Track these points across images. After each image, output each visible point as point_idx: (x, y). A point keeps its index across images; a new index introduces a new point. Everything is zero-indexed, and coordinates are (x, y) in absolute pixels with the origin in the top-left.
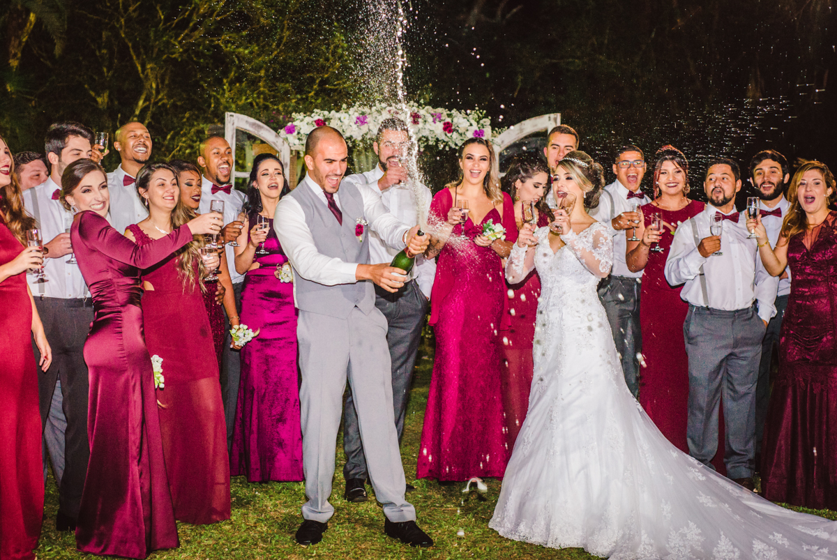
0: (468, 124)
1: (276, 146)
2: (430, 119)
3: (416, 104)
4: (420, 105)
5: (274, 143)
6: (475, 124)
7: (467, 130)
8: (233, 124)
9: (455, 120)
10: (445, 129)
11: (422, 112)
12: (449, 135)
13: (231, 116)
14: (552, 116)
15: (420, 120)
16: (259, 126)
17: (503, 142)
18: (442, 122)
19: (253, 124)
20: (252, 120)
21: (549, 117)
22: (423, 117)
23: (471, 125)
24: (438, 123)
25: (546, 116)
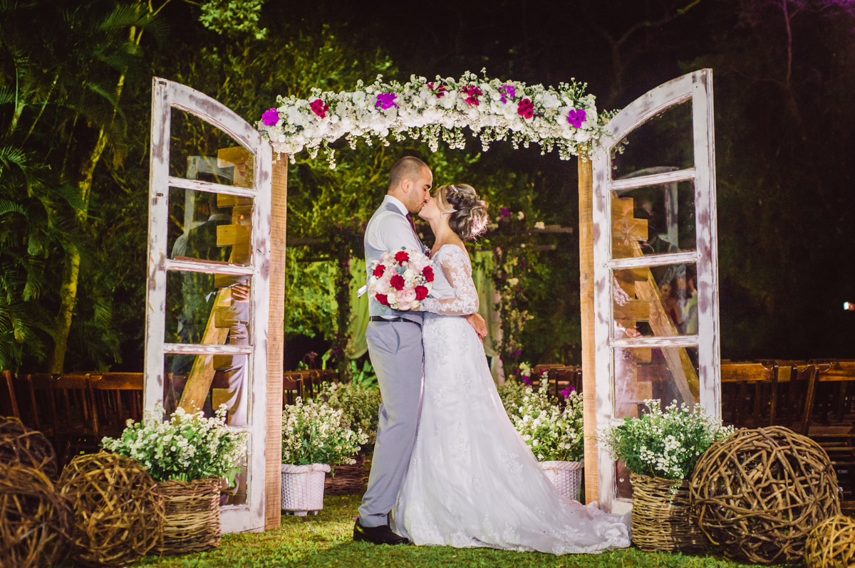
0: (560, 103)
1: (247, 142)
2: (496, 96)
3: (474, 76)
4: (480, 76)
5: (243, 138)
6: (570, 103)
7: (558, 114)
8: (165, 97)
9: (538, 97)
10: (520, 111)
11: (484, 87)
12: (529, 121)
13: (161, 83)
14: (699, 73)
15: (480, 98)
16: (214, 107)
17: (616, 130)
18: (517, 101)
19: (204, 103)
20: (201, 96)
21: (694, 77)
22: (484, 93)
23: (564, 104)
24: (509, 102)
25: (689, 76)
